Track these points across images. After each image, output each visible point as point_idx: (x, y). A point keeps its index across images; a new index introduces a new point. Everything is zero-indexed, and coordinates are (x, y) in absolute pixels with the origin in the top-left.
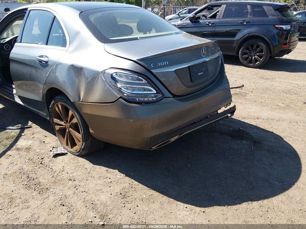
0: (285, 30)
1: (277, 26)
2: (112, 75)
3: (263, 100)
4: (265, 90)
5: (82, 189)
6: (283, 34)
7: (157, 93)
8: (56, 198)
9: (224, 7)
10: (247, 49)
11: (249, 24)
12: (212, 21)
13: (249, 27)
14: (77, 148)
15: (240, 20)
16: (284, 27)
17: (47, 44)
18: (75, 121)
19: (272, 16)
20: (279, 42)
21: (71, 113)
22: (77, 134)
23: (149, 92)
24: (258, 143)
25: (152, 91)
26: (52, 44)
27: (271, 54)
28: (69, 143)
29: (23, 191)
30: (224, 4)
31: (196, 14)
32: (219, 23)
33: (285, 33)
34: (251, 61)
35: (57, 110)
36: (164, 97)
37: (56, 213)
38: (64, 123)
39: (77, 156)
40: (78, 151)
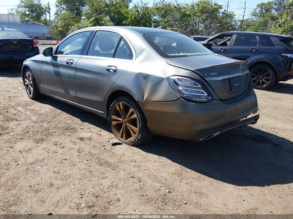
0: (290, 58)
1: (283, 54)
2: (175, 80)
3: (275, 115)
4: (275, 108)
5: (144, 168)
6: (288, 62)
7: (208, 95)
8: (126, 172)
9: (235, 36)
10: (256, 73)
11: (257, 52)
12: (223, 47)
13: (257, 55)
14: (132, 139)
15: (250, 48)
16: (289, 55)
17: (114, 57)
18: (134, 116)
19: (279, 46)
20: (284, 67)
21: (131, 110)
22: (133, 128)
23: (202, 95)
24: (278, 146)
25: (205, 94)
26: (118, 58)
27: (277, 78)
28: (124, 135)
29: (97, 167)
30: (235, 34)
31: (209, 41)
32: (230, 49)
33: (290, 60)
34: (258, 84)
35: (118, 108)
36: (213, 99)
37: (130, 182)
38: (122, 119)
39: (132, 145)
40: (133, 141)
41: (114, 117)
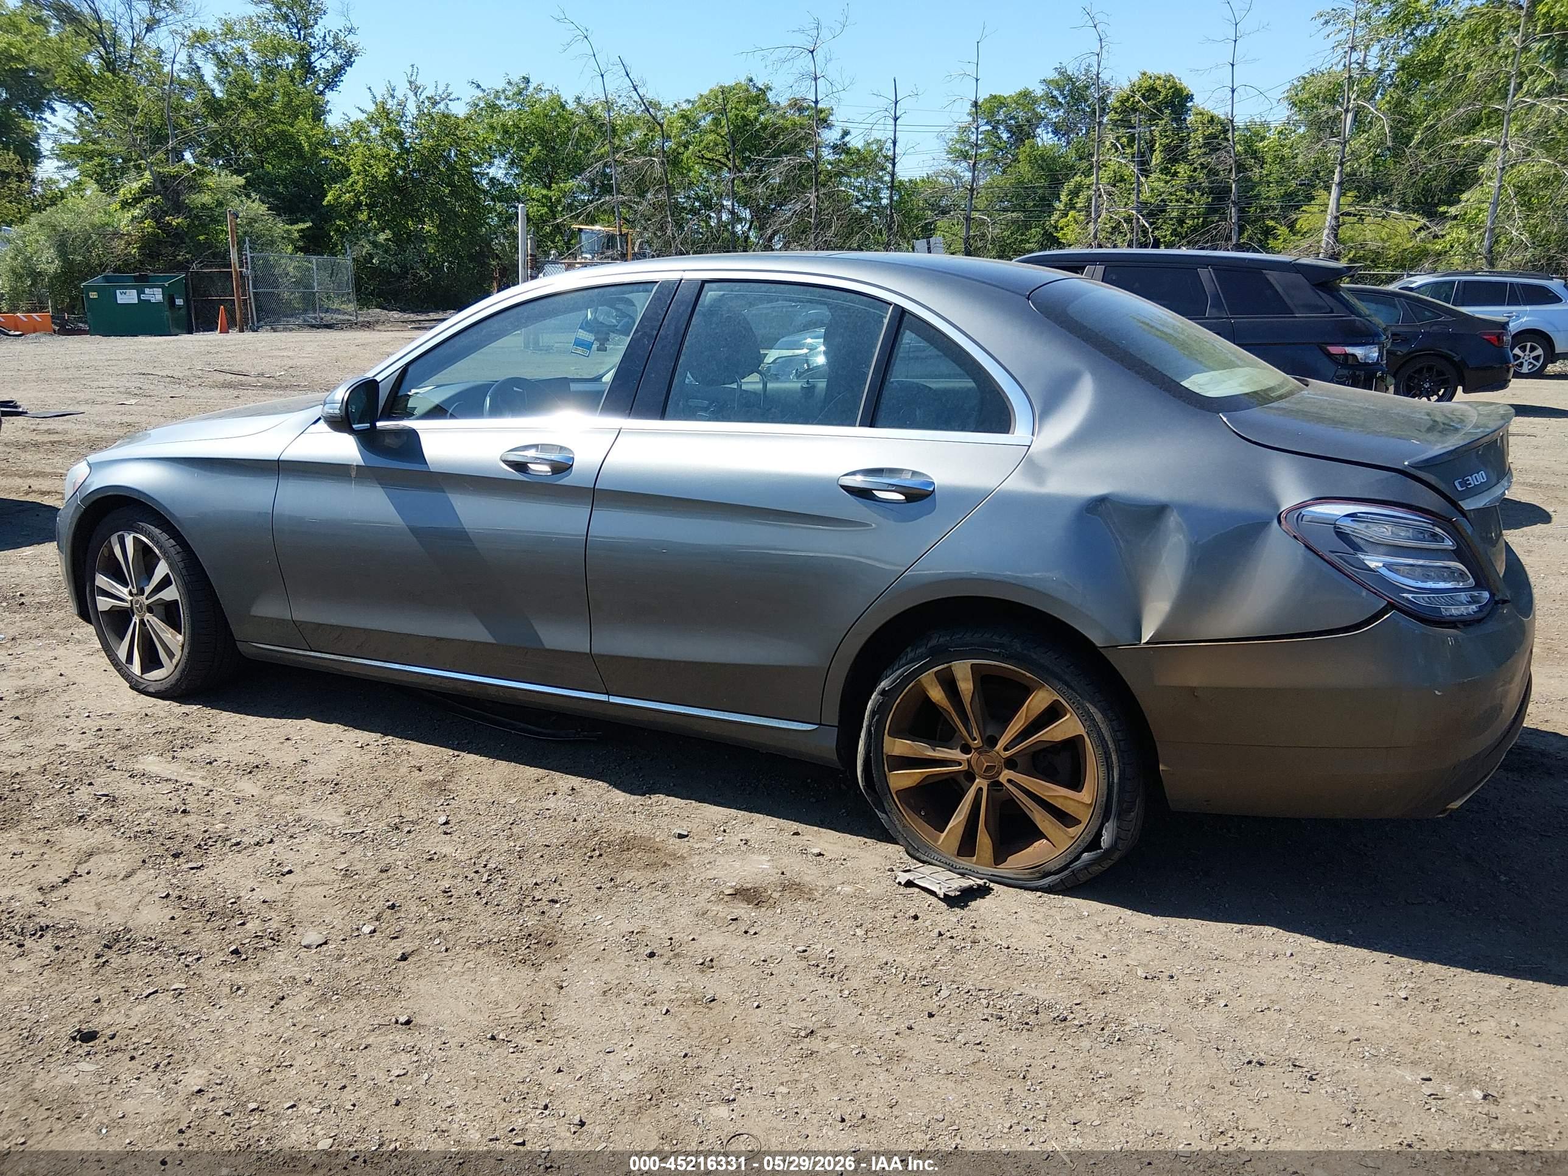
1: (1334, 350)
2: (1335, 525)
16: (1359, 352)
17: (873, 424)
18: (1066, 728)
19: (1307, 309)
21: (1040, 700)
22: (1054, 790)
23: (1460, 584)
35: (936, 694)
36: (1494, 601)
38: (966, 749)
39: (1050, 890)
40: (1053, 866)
41: (898, 747)
